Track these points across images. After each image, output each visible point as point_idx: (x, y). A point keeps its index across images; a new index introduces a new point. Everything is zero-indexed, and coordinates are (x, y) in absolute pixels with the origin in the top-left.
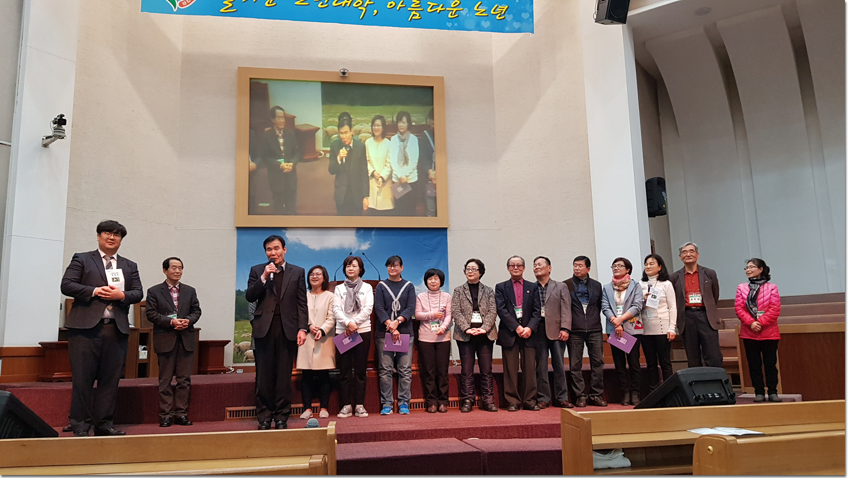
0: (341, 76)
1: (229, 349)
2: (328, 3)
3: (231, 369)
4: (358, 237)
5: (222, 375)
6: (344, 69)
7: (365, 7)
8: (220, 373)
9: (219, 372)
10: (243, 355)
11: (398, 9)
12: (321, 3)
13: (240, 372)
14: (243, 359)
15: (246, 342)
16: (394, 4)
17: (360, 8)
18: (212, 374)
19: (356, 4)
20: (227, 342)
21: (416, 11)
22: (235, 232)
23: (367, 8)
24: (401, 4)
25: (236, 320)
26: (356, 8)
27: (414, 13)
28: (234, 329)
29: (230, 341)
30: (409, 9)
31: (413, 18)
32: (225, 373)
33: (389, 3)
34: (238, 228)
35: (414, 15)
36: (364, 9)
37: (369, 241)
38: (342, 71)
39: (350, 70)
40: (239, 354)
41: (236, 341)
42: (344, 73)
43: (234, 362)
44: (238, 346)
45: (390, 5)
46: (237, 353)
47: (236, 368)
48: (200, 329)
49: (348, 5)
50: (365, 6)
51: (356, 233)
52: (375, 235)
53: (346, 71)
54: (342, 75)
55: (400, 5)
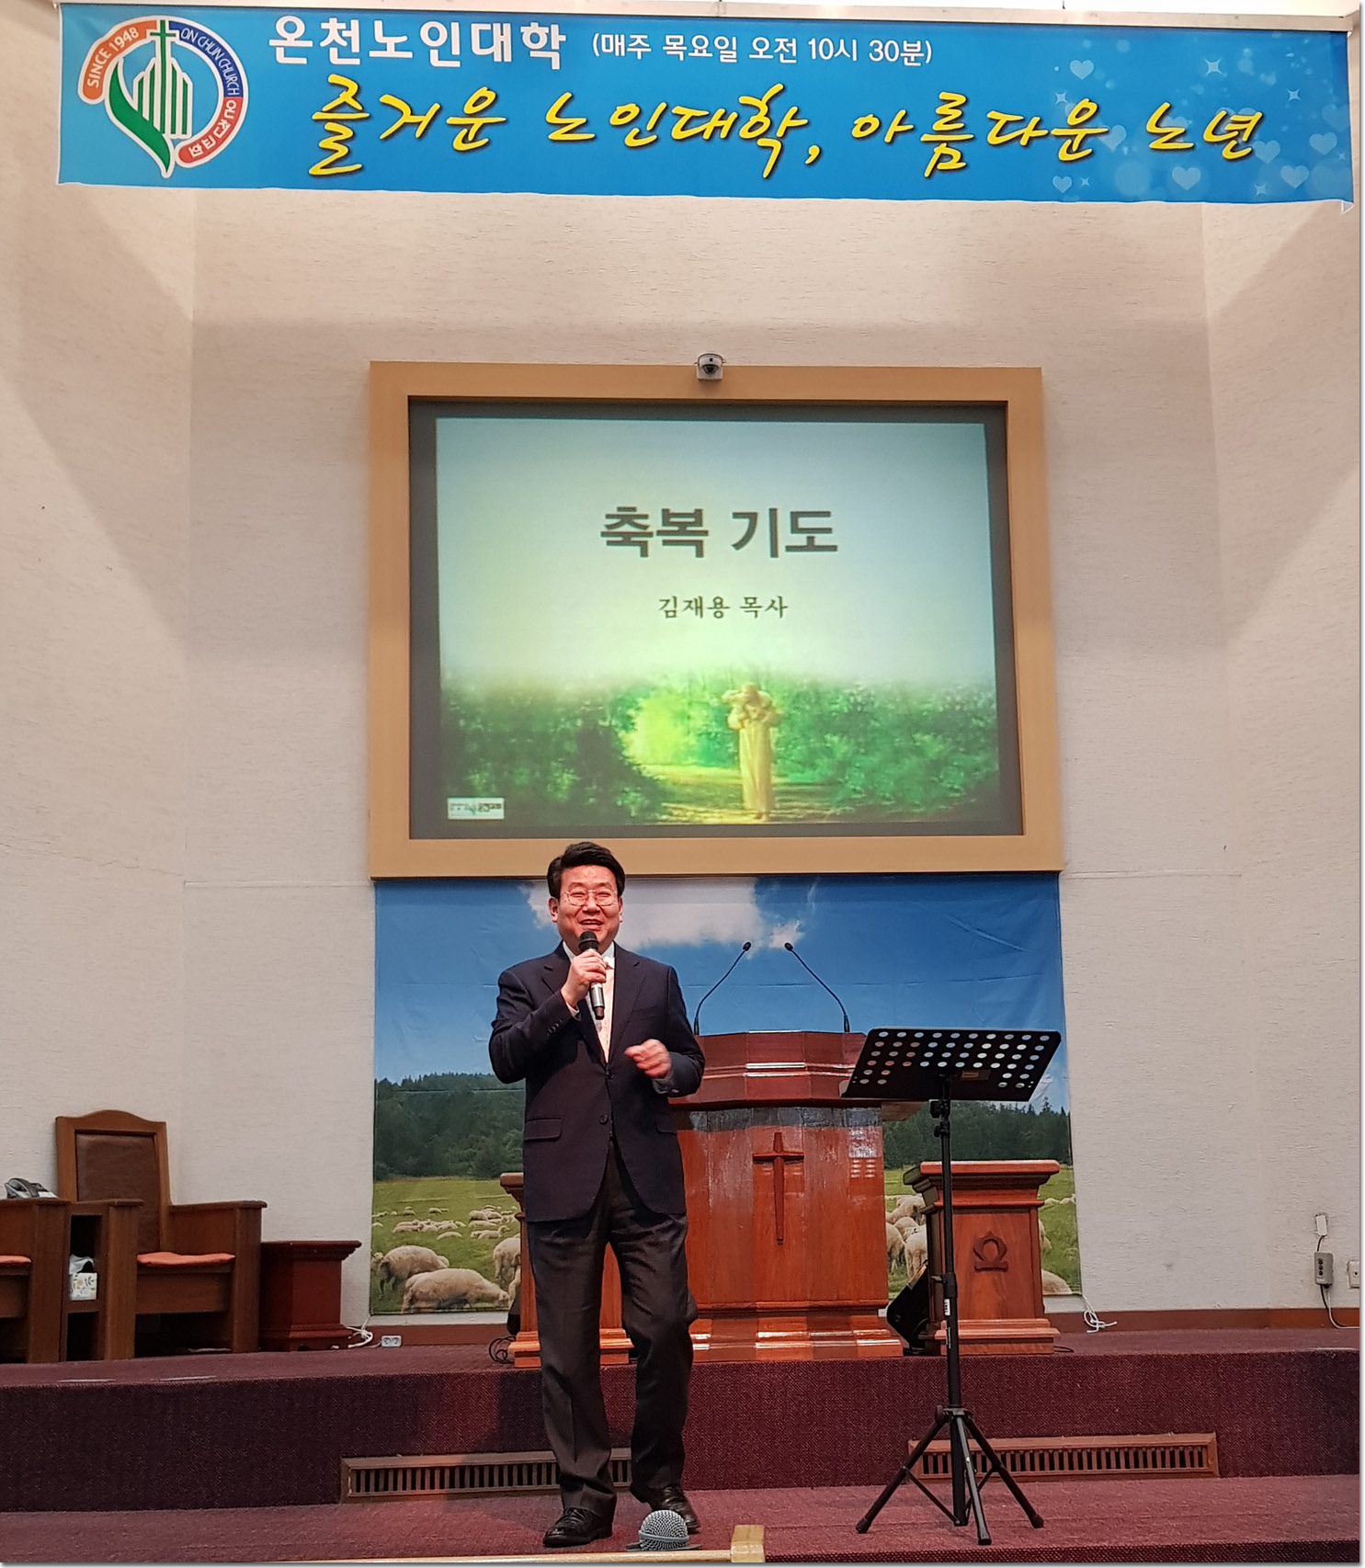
0: (699, 380)
1: (356, 1273)
2: (658, 130)
3: (364, 1333)
4: (764, 905)
5: (335, 1352)
6: (712, 356)
7: (778, 139)
8: (329, 1348)
9: (325, 1344)
10: (399, 1287)
11: (888, 139)
12: (636, 131)
13: (392, 1344)
14: (401, 1302)
15: (409, 1248)
16: (875, 124)
17: (761, 142)
18: (301, 1349)
19: (750, 130)
20: (350, 1247)
21: (949, 143)
22: (370, 895)
23: (785, 141)
24: (900, 124)
25: (378, 1176)
26: (753, 144)
27: (942, 149)
28: (370, 1206)
29: (359, 1245)
30: (926, 137)
31: (940, 166)
32: (344, 1347)
33: (860, 122)
34: (381, 883)
35: (942, 157)
36: (777, 146)
37: (797, 918)
38: (704, 361)
39: (732, 358)
40: (388, 1285)
41: (378, 1246)
42: (710, 369)
43: (374, 1312)
44: (385, 1260)
45: (862, 129)
46: (382, 1283)
47: (378, 1332)
48: (265, 1206)
49: (724, 134)
50: (780, 133)
51: (758, 893)
52: (817, 899)
53: (717, 361)
54: (705, 376)
55: (894, 127)
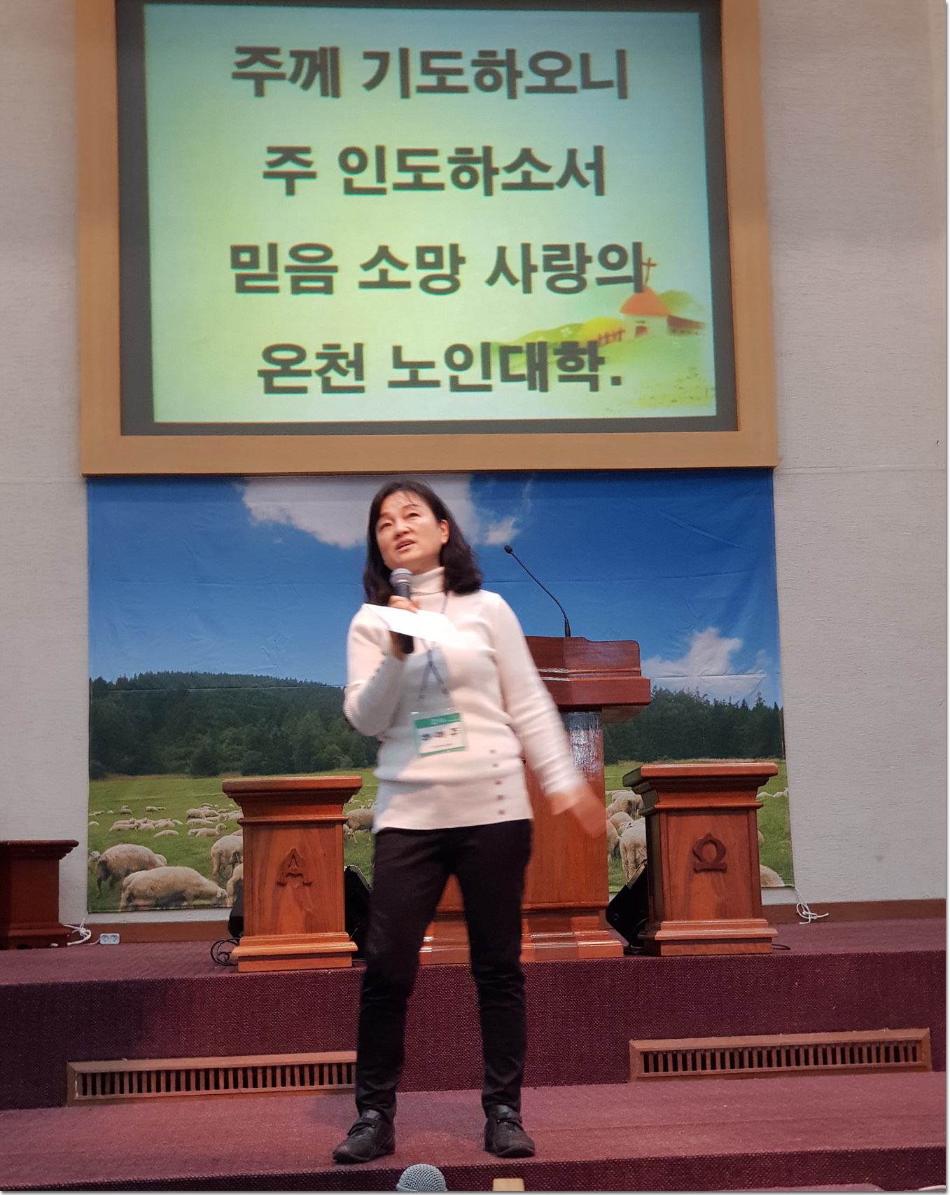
1: (73, 872)
3: (83, 931)
5: (54, 952)
8: (48, 946)
9: (43, 942)
13: (111, 942)
14: (119, 900)
15: (126, 846)
20: (65, 848)
25: (96, 774)
28: (86, 805)
29: (75, 844)
32: (62, 944)
34: (93, 480)
40: (105, 884)
41: (95, 844)
43: (93, 909)
44: (103, 858)
46: (100, 882)
47: (97, 929)
